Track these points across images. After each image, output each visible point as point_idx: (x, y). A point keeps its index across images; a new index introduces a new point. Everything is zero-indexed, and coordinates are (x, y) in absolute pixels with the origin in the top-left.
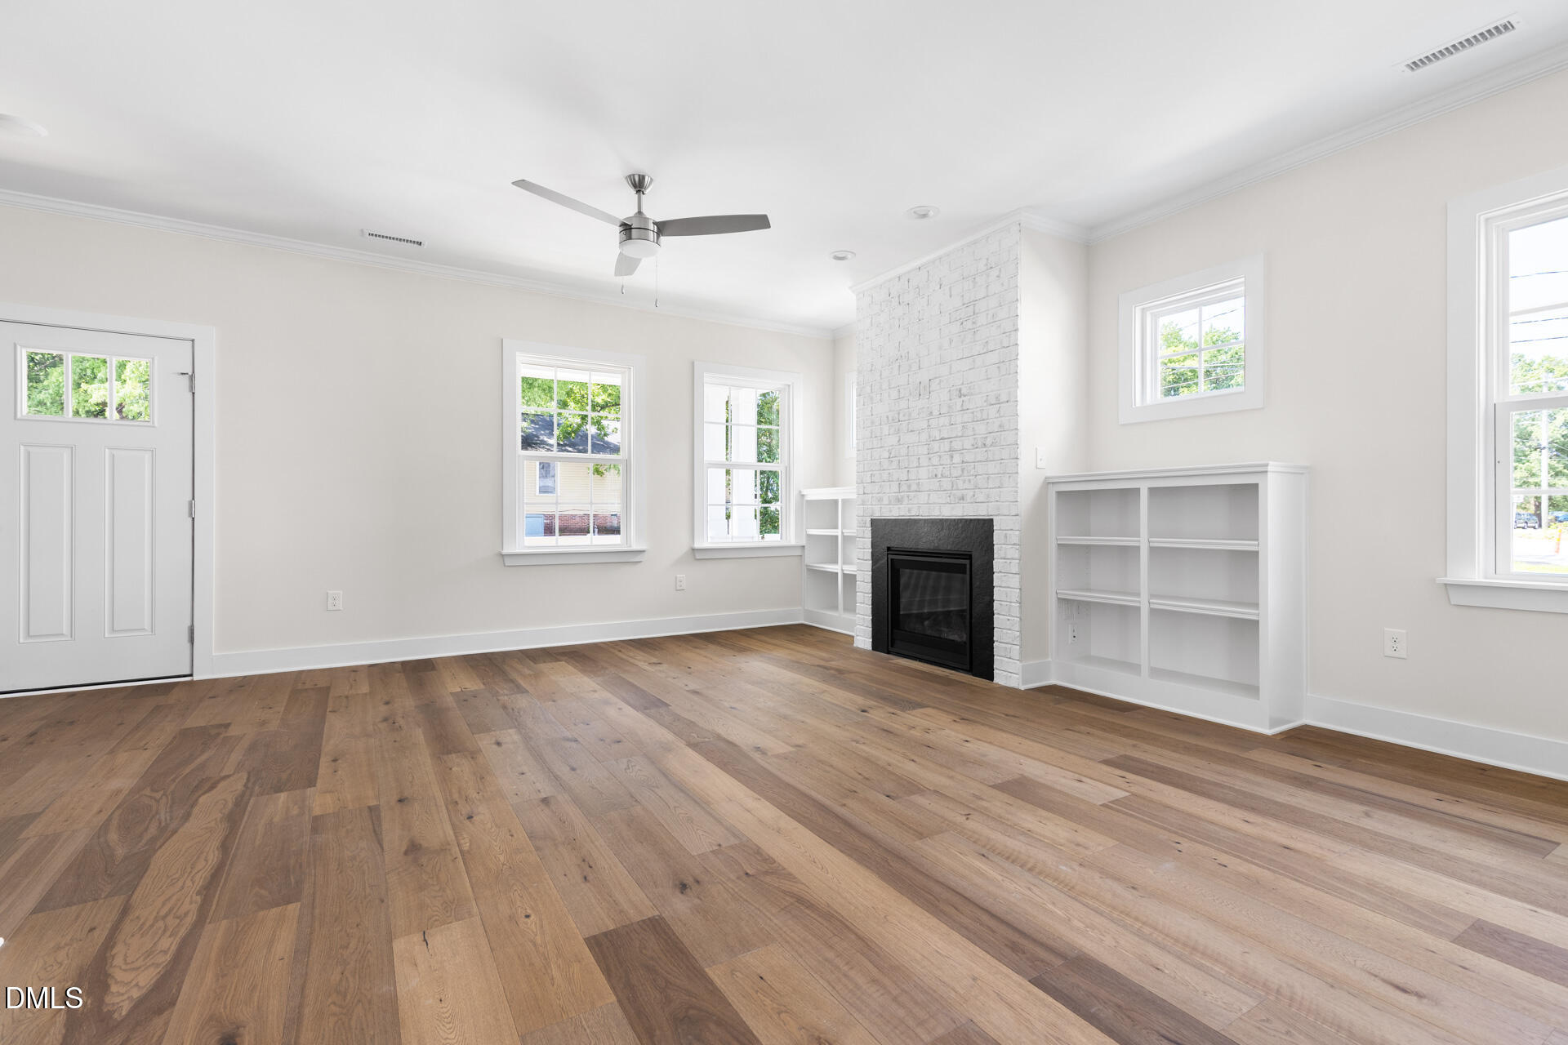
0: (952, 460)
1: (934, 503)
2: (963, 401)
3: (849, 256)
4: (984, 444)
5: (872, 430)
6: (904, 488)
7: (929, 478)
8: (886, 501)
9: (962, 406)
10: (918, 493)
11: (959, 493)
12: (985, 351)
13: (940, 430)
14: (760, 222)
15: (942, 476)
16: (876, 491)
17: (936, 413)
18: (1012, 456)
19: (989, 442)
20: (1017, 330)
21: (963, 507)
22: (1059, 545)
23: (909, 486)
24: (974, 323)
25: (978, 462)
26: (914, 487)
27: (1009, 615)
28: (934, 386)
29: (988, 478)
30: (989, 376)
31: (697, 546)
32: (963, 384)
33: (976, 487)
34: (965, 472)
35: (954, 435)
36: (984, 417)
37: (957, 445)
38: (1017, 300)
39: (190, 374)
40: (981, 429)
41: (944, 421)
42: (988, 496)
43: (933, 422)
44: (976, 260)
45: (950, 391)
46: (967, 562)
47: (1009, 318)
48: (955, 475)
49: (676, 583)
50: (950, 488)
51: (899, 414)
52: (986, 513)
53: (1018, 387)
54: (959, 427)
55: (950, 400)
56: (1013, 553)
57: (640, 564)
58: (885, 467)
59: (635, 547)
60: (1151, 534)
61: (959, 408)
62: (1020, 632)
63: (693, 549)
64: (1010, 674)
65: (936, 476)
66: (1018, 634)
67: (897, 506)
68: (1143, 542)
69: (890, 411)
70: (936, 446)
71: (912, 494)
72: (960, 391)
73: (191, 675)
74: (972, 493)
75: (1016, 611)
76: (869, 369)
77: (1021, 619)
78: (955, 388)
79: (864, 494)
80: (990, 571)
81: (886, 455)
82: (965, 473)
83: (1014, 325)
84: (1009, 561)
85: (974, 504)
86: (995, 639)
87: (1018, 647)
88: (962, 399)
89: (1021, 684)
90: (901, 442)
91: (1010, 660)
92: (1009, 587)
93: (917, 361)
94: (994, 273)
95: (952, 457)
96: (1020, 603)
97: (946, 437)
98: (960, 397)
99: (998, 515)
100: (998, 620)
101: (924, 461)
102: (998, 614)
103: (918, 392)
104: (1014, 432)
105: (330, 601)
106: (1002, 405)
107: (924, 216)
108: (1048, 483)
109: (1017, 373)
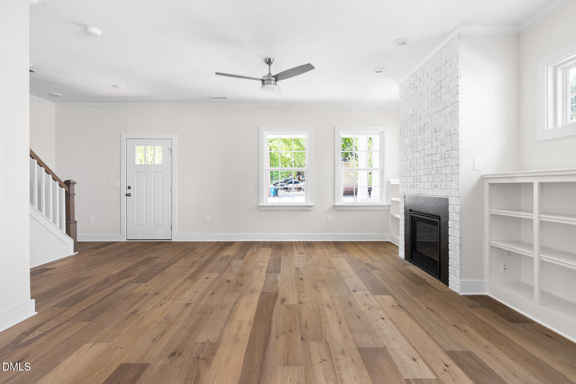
0: (432, 166)
1: (426, 189)
2: (436, 135)
3: (383, 70)
4: (445, 157)
5: (404, 151)
6: (415, 180)
7: (424, 175)
8: (409, 187)
9: (436, 137)
10: (420, 183)
11: (435, 183)
12: (445, 107)
13: (428, 151)
14: (308, 67)
15: (429, 175)
16: (406, 182)
17: (426, 142)
18: (457, 164)
19: (447, 156)
20: (458, 94)
21: (437, 191)
22: (490, 214)
23: (417, 179)
24: (440, 93)
25: (442, 167)
26: (419, 180)
27: (455, 252)
28: (426, 128)
29: (446, 176)
30: (447, 121)
31: (336, 204)
32: (436, 126)
33: (442, 181)
34: (437, 172)
35: (433, 153)
36: (445, 143)
37: (434, 159)
38: (458, 77)
39: (171, 149)
40: (444, 149)
41: (429, 146)
42: (446, 186)
43: (425, 146)
44: (442, 59)
45: (431, 130)
46: (438, 220)
47: (455, 87)
48: (434, 174)
49: (327, 220)
50: (431, 181)
51: (413, 143)
52: (445, 195)
53: (459, 125)
54: (435, 148)
55: (432, 134)
56: (457, 218)
57: (312, 211)
58: (409, 170)
59: (309, 204)
60: (542, 212)
61: (435, 139)
62: (460, 262)
63: (335, 206)
64: (455, 285)
65: (426, 174)
66: (459, 263)
67: (413, 189)
68: (535, 216)
69: (410, 142)
70: (426, 158)
71: (418, 183)
72: (435, 130)
73: (171, 240)
74: (440, 184)
75: (458, 251)
76: (403, 122)
77: (461, 255)
78: (433, 128)
79: (402, 182)
80: (447, 227)
81: (409, 163)
82: (438, 174)
83: (457, 91)
84: (455, 222)
85: (441, 190)
86: (449, 264)
87: (459, 271)
88: (436, 134)
89: (460, 292)
90: (414, 157)
91: (455, 277)
92: (455, 237)
93: (420, 115)
94: (448, 64)
95: (432, 165)
96: (460, 246)
97: (430, 154)
98: (435, 133)
99: (450, 196)
100: (451, 254)
101: (422, 167)
102: (451, 251)
103: (419, 131)
104: (457, 150)
105: (207, 220)
106: (452, 135)
107: (404, 43)
108: (483, 179)
109: (458, 117)
